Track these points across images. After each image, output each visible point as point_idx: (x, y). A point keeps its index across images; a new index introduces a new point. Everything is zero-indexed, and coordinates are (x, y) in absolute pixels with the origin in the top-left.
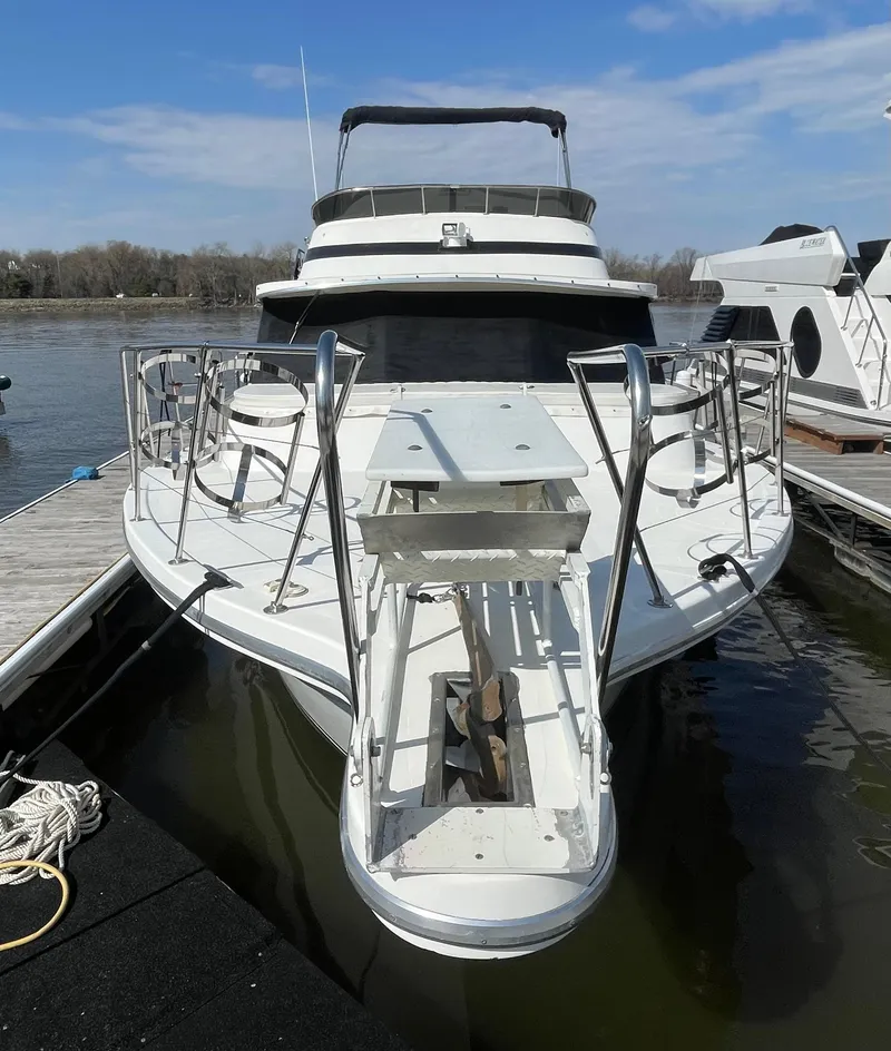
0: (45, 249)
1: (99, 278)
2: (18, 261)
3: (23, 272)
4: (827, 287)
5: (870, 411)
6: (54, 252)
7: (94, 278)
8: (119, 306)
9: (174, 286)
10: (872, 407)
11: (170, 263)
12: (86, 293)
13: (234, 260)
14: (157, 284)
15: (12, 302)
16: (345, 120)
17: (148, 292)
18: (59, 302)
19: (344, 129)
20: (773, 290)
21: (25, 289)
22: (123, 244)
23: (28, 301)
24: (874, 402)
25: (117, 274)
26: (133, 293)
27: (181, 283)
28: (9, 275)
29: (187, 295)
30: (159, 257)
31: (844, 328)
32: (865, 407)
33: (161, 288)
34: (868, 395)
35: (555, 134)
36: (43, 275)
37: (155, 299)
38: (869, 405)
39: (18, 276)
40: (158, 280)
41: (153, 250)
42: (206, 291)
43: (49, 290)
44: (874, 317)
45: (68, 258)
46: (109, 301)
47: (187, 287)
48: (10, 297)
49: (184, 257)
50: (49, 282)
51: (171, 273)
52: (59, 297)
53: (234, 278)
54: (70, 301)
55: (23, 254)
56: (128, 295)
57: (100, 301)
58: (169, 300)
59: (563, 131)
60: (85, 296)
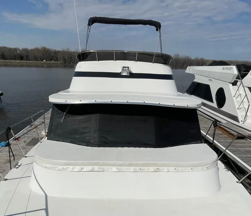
0: (26, 48)
1: (40, 56)
2: (20, 50)
3: (21, 54)
4: (230, 83)
5: (240, 124)
6: (28, 49)
7: (38, 55)
8: (44, 63)
9: (57, 59)
10: (241, 123)
11: (56, 53)
12: (37, 60)
13: (71, 52)
14: (53, 58)
15: (19, 61)
16: (89, 21)
17: (51, 60)
18: (30, 62)
19: (89, 25)
20: (212, 80)
21: (22, 58)
22: (45, 47)
23: (23, 61)
24: (242, 121)
25: (43, 55)
26: (47, 60)
27: (59, 58)
28: (18, 54)
29: (60, 61)
30: (53, 51)
31: (234, 96)
32: (238, 122)
33: (54, 59)
34: (240, 119)
35: (157, 30)
36: (26, 54)
37: (53, 62)
38: (240, 122)
39: (20, 55)
40: (53, 57)
41: (52, 49)
42: (65, 60)
43: (27, 58)
44: (246, 95)
45: (32, 50)
46: (42, 62)
47: (60, 59)
48: (18, 60)
49: (59, 51)
50: (27, 56)
51: (57, 55)
52: (30, 60)
53: (71, 57)
54: (33, 61)
55: (21, 49)
56: (46, 60)
57: (40, 62)
58: (56, 62)
59: (160, 29)
60: (36, 60)
